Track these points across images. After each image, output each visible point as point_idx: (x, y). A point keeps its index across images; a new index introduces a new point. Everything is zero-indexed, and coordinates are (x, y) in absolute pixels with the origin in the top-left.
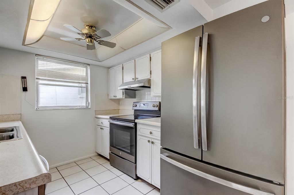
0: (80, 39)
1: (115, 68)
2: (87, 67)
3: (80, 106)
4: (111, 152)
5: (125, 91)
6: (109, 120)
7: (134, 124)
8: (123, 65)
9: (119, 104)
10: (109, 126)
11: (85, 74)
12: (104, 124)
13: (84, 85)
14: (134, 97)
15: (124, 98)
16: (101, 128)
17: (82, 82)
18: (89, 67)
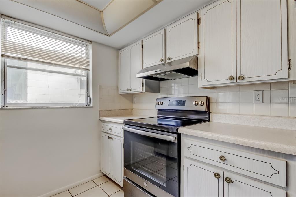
1: (128, 48)
2: (87, 45)
3: (77, 104)
4: (126, 178)
5: (145, 80)
6: (123, 126)
7: (176, 135)
8: (142, 41)
9: (132, 101)
10: (122, 134)
11: (84, 55)
12: (113, 130)
13: (83, 72)
14: (157, 90)
15: (144, 91)
16: (109, 137)
17: (80, 67)
18: (90, 46)
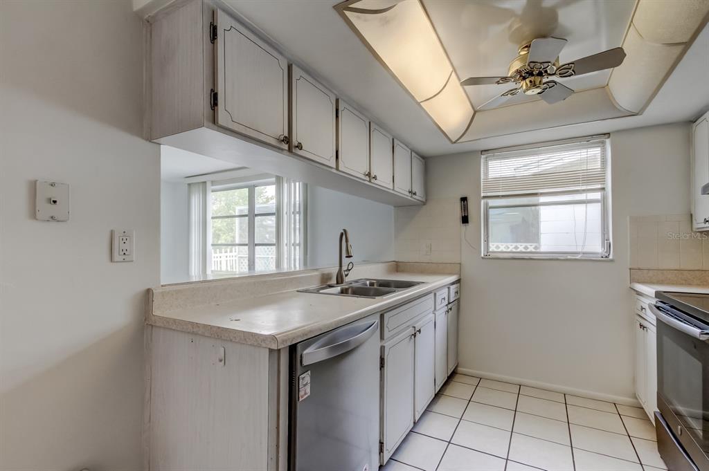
0: (512, 92)
13: (598, 195)
16: (641, 326)
18: (608, 141)
